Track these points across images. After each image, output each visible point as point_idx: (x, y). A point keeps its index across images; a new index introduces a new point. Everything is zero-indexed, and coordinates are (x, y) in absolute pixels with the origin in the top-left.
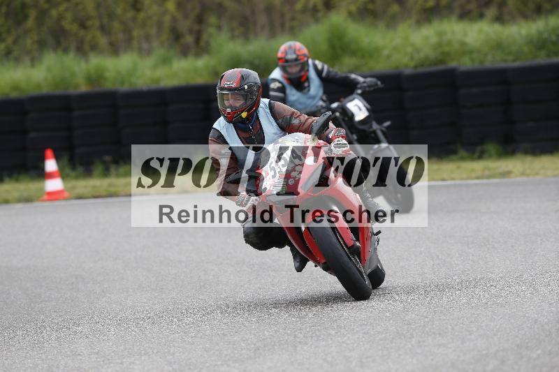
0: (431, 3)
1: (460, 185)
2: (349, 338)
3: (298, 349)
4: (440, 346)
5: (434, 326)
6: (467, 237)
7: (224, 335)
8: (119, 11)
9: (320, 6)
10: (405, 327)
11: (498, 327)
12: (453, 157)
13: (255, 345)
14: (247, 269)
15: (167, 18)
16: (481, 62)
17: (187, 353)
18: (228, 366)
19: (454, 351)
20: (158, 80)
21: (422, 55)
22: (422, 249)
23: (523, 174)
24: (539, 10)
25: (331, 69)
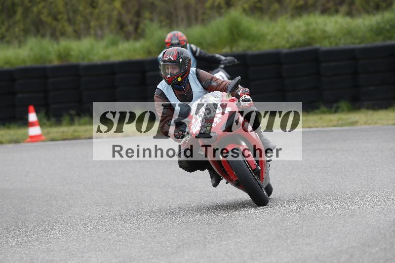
0: (301, 3)
1: (322, 131)
2: (243, 239)
3: (207, 247)
4: (307, 244)
5: (303, 231)
6: (327, 168)
7: (155, 236)
8: (81, 8)
9: (223, 5)
10: (283, 231)
11: (348, 231)
12: (317, 111)
13: (177, 244)
14: (171, 190)
15: (115, 13)
16: (337, 44)
17: (128, 250)
18: (158, 259)
19: (318, 248)
20: (108, 57)
21: (295, 39)
22: (295, 176)
23: (366, 123)
24: (378, 8)
25: (202, 51)
